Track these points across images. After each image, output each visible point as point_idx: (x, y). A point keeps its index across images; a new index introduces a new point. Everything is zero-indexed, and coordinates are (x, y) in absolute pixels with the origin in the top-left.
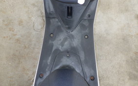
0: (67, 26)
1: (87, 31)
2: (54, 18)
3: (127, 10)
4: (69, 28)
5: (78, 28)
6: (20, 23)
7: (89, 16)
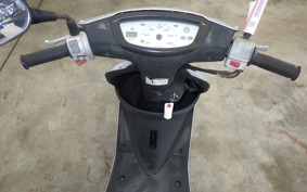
0: (147, 165)
1: (178, 175)
2: (128, 151)
3: (244, 156)
4: (151, 168)
5: (165, 169)
6: (67, 166)
7: (181, 150)
